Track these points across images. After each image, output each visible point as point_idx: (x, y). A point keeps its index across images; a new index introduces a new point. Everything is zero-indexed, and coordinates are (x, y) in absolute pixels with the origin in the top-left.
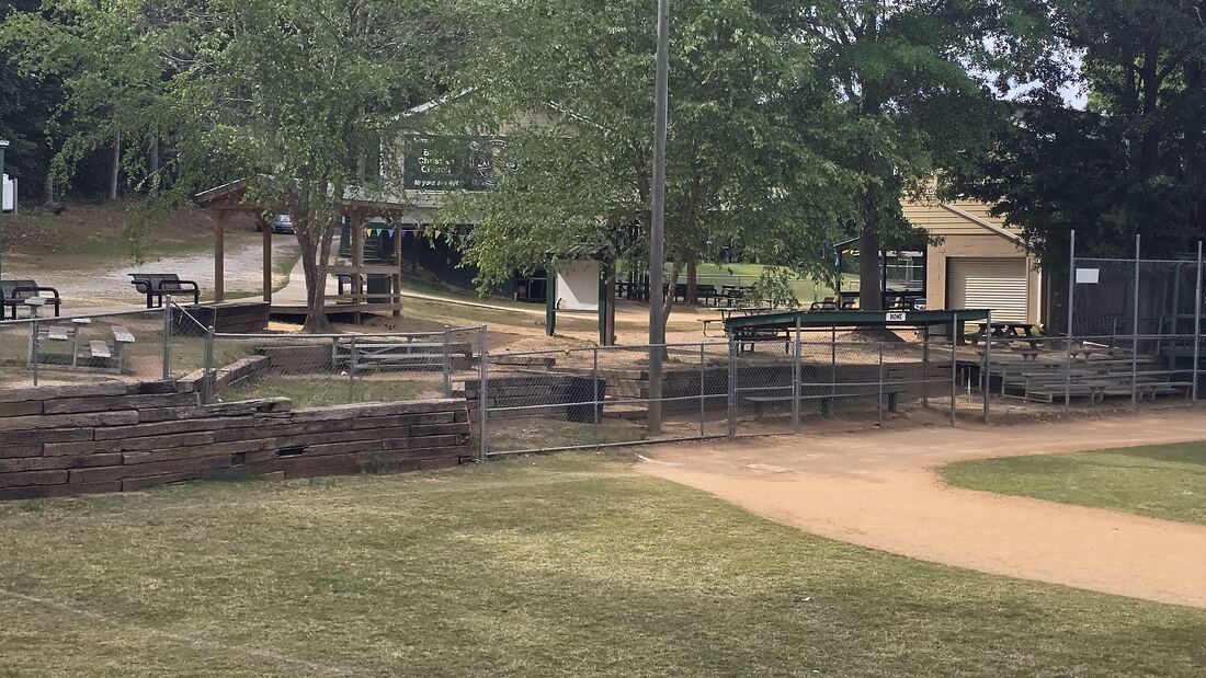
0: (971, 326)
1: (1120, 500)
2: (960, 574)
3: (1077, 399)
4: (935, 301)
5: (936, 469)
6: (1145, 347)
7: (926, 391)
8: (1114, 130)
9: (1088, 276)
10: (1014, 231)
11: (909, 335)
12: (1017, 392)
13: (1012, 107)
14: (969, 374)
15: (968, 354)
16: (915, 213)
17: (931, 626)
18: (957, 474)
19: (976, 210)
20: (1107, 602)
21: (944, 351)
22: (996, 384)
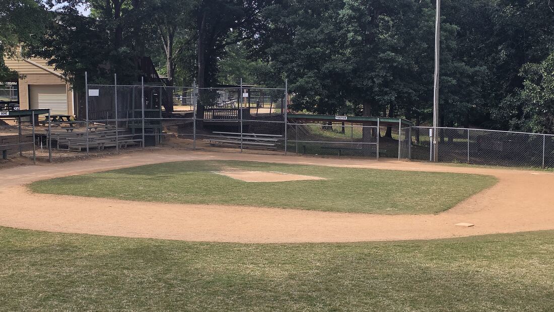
0: (42, 117)
1: (112, 193)
2: (39, 233)
3: (92, 149)
4: (24, 106)
5: (27, 185)
6: (121, 124)
7: (21, 148)
8: (102, 26)
9: (94, 93)
10: (59, 72)
11: (12, 122)
12: (64, 147)
13: (55, 14)
14: (42, 139)
15: (41, 130)
16: (11, 64)
17: (25, 259)
18: (37, 187)
19: (41, 62)
20: (107, 239)
21: (29, 129)
22: (54, 143)
